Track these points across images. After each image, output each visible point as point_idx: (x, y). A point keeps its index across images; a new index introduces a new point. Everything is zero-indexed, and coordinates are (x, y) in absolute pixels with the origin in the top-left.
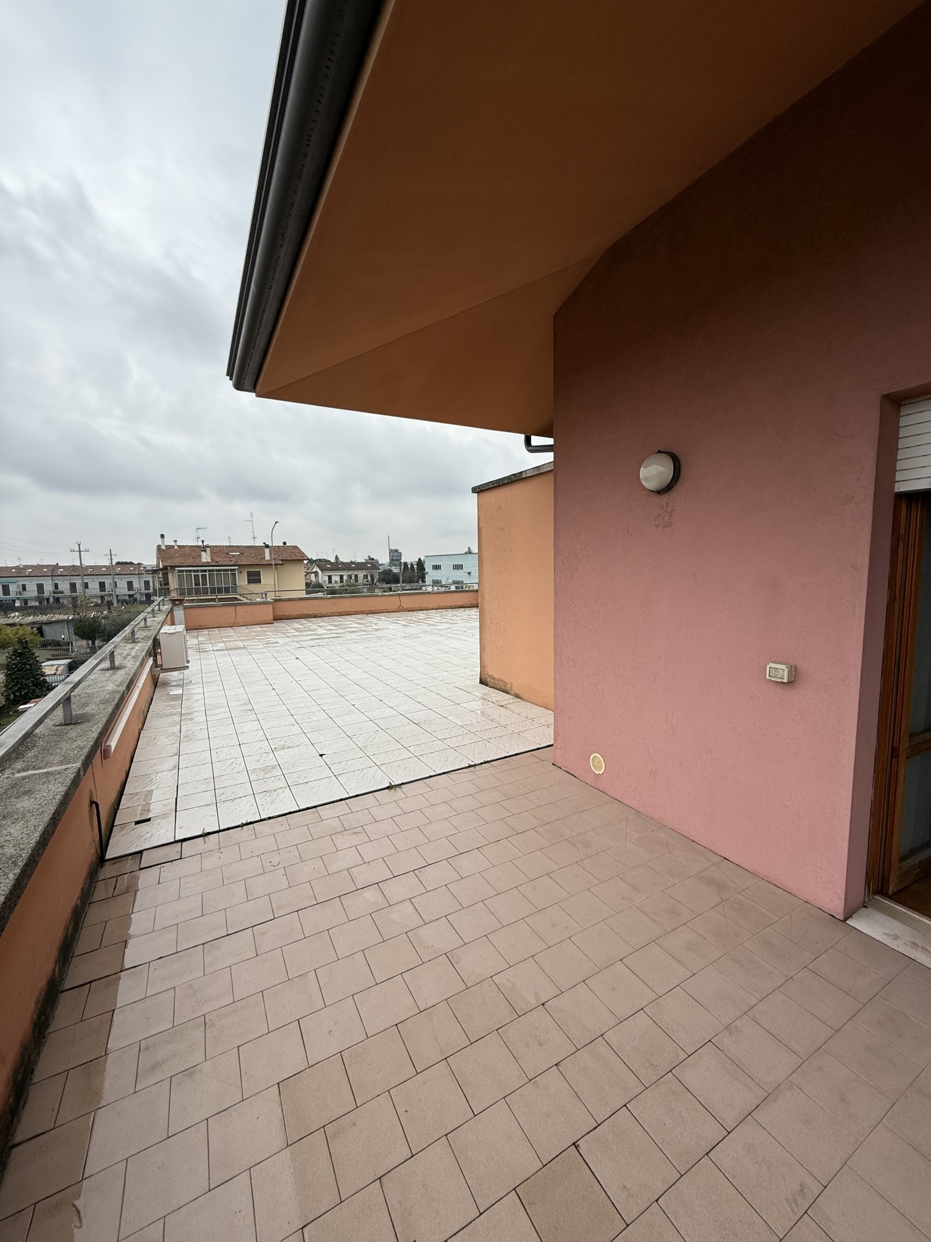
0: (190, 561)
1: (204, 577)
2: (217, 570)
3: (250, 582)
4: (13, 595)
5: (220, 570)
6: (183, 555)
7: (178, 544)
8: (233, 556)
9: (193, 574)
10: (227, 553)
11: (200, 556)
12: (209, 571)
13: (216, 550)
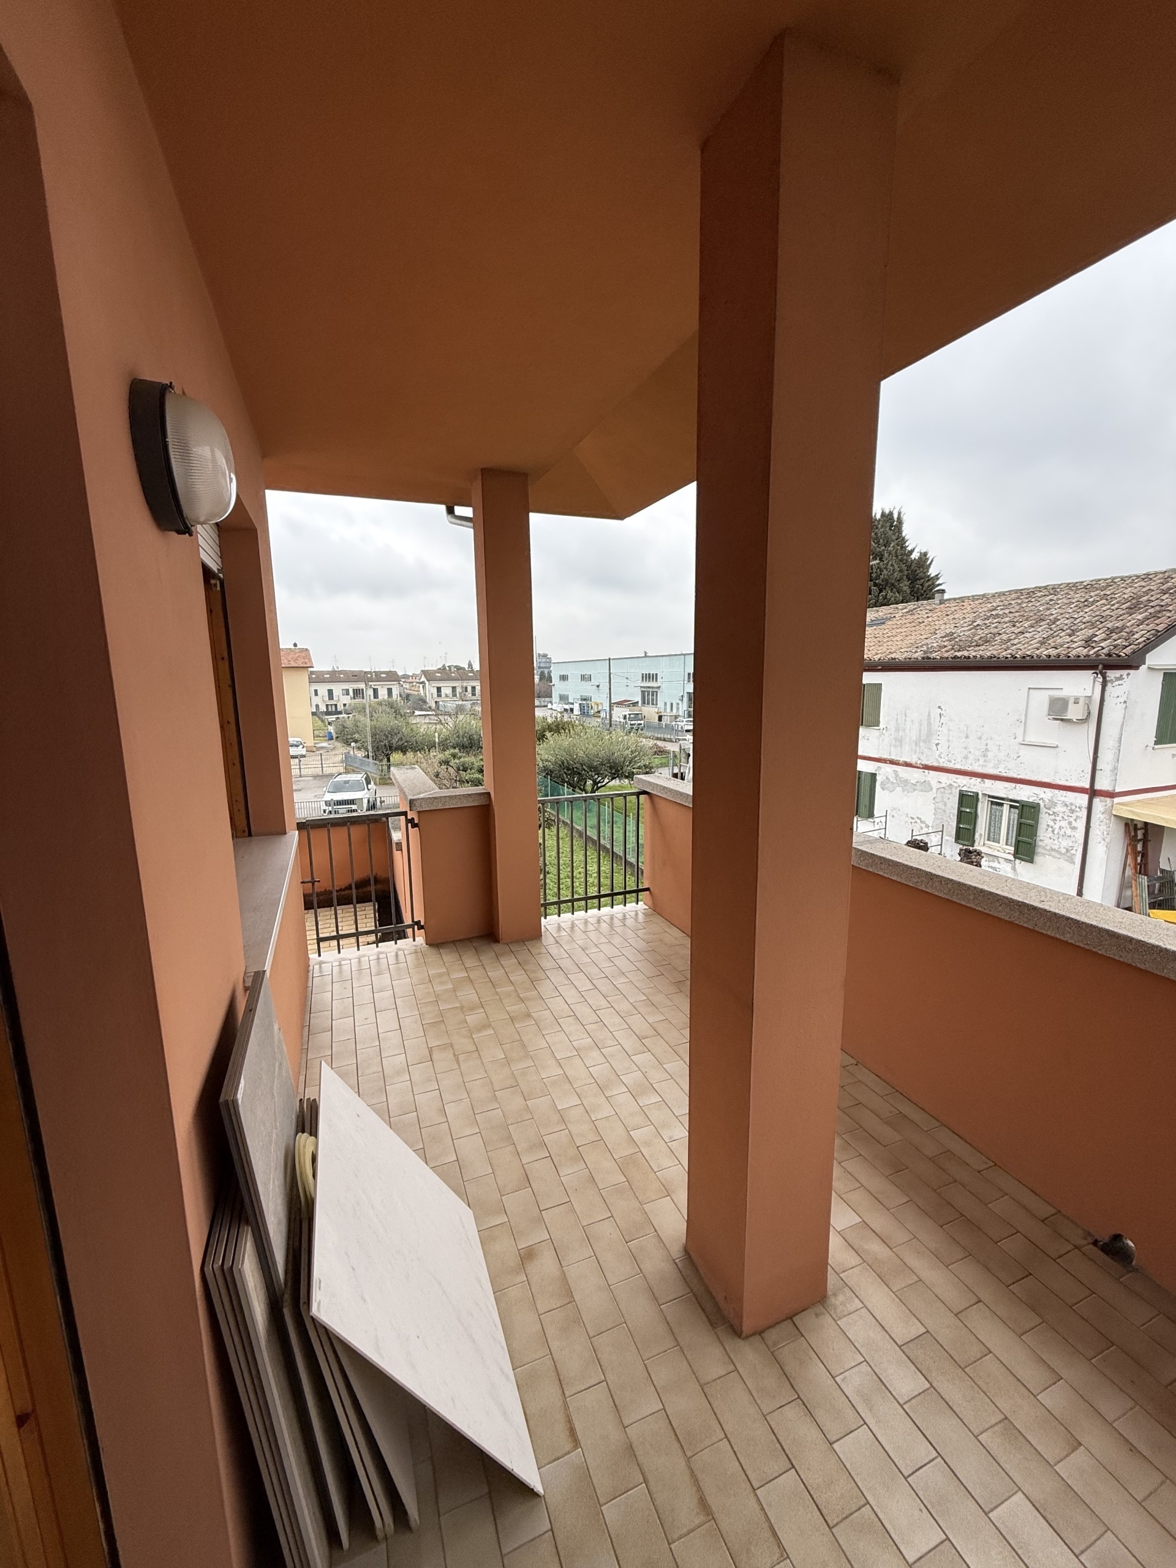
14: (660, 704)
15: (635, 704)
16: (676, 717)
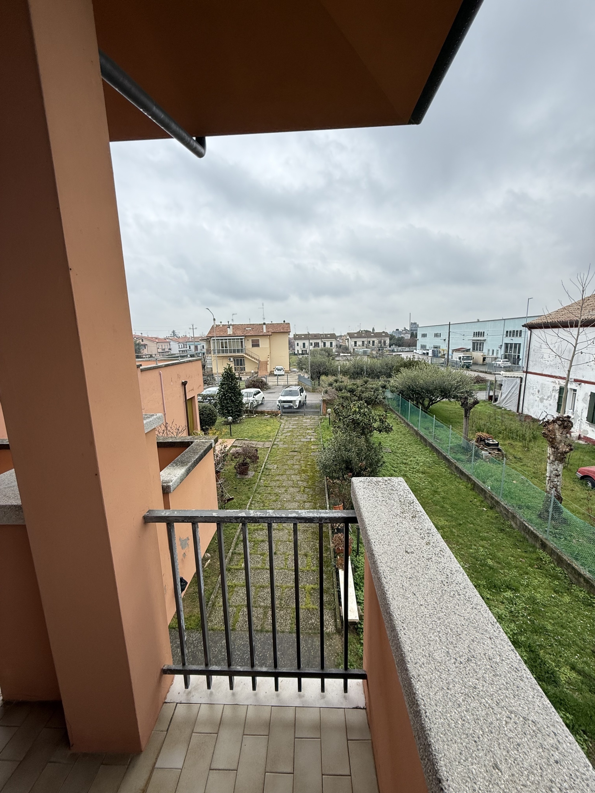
0: (222, 334)
1: (226, 343)
3: (253, 346)
5: (235, 339)
7: (222, 324)
8: (247, 330)
11: (227, 330)
13: (236, 327)
14: (485, 351)
15: (468, 350)
16: (496, 358)
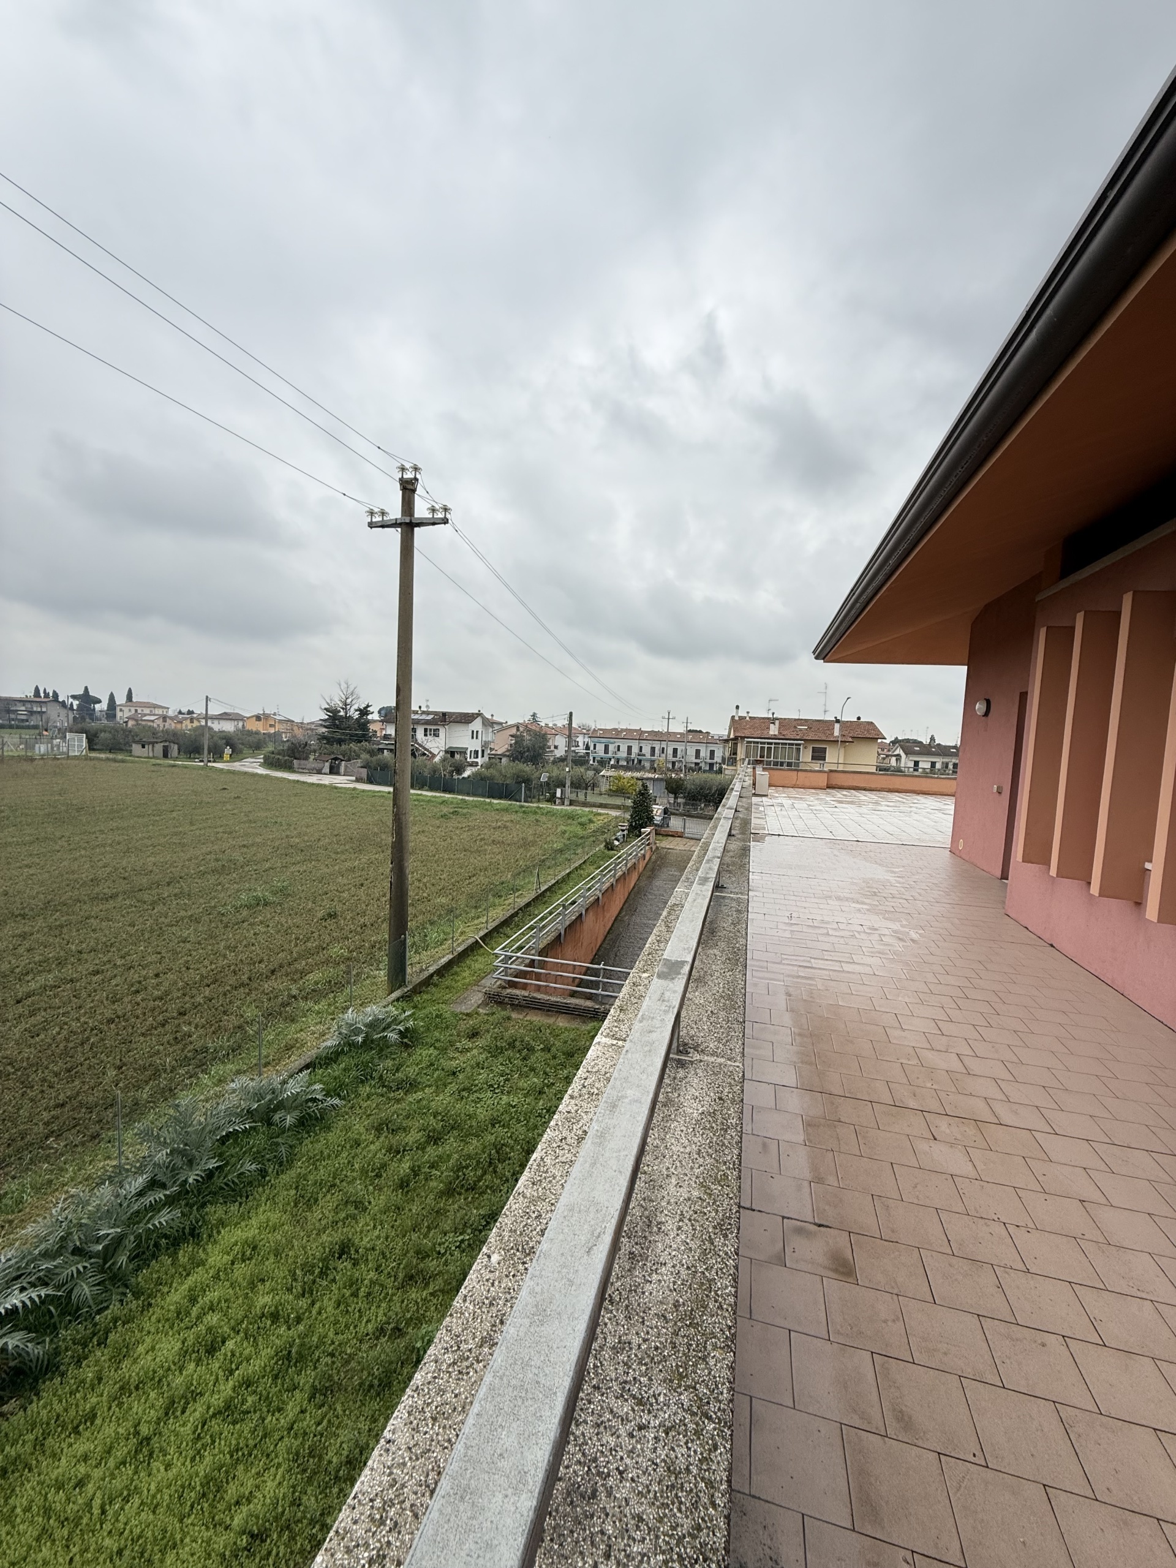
0: (758, 733)
1: (769, 749)
2: (782, 744)
3: (814, 758)
4: (610, 755)
5: (786, 744)
6: (753, 727)
7: (750, 715)
8: (801, 730)
9: (760, 745)
10: (795, 727)
11: (768, 728)
12: (775, 744)
13: (784, 723)
